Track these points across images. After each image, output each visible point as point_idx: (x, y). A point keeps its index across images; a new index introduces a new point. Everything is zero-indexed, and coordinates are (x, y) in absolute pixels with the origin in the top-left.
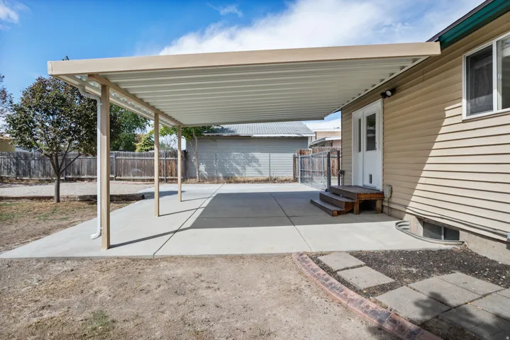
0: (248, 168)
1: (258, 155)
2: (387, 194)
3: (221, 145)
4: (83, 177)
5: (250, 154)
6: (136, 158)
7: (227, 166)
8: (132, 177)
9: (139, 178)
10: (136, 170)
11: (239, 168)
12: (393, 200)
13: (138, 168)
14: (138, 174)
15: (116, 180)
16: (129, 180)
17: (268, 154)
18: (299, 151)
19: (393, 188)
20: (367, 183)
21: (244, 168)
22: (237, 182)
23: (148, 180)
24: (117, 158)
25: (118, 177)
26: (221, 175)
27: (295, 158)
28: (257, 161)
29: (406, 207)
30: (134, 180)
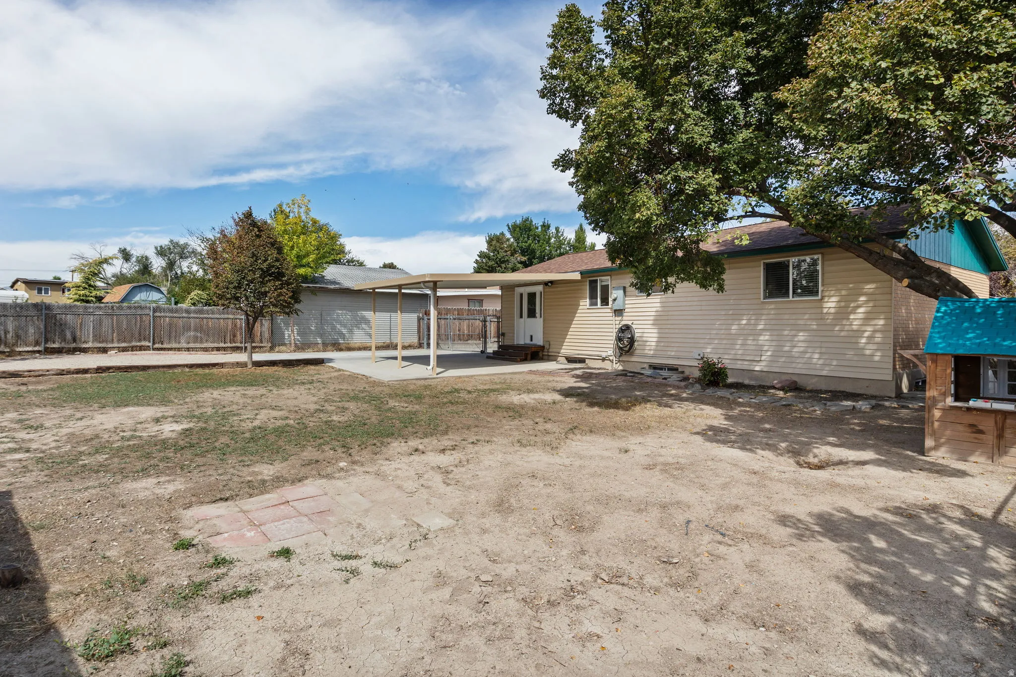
0: (356, 332)
1: (369, 314)
2: (547, 346)
3: (322, 301)
4: (84, 346)
5: (359, 313)
6: (192, 315)
7: (327, 328)
8: (185, 345)
9: (198, 345)
10: (192, 333)
11: (344, 331)
12: (551, 350)
13: (196, 330)
14: (196, 339)
15: (154, 349)
16: (179, 349)
17: (388, 314)
18: (424, 312)
19: (551, 343)
20: (528, 341)
21: (351, 331)
22: (350, 349)
23: (213, 349)
24: (157, 314)
25: (156, 346)
26: (319, 341)
27: (419, 319)
28: (367, 322)
29: (559, 353)
30: (188, 349)
